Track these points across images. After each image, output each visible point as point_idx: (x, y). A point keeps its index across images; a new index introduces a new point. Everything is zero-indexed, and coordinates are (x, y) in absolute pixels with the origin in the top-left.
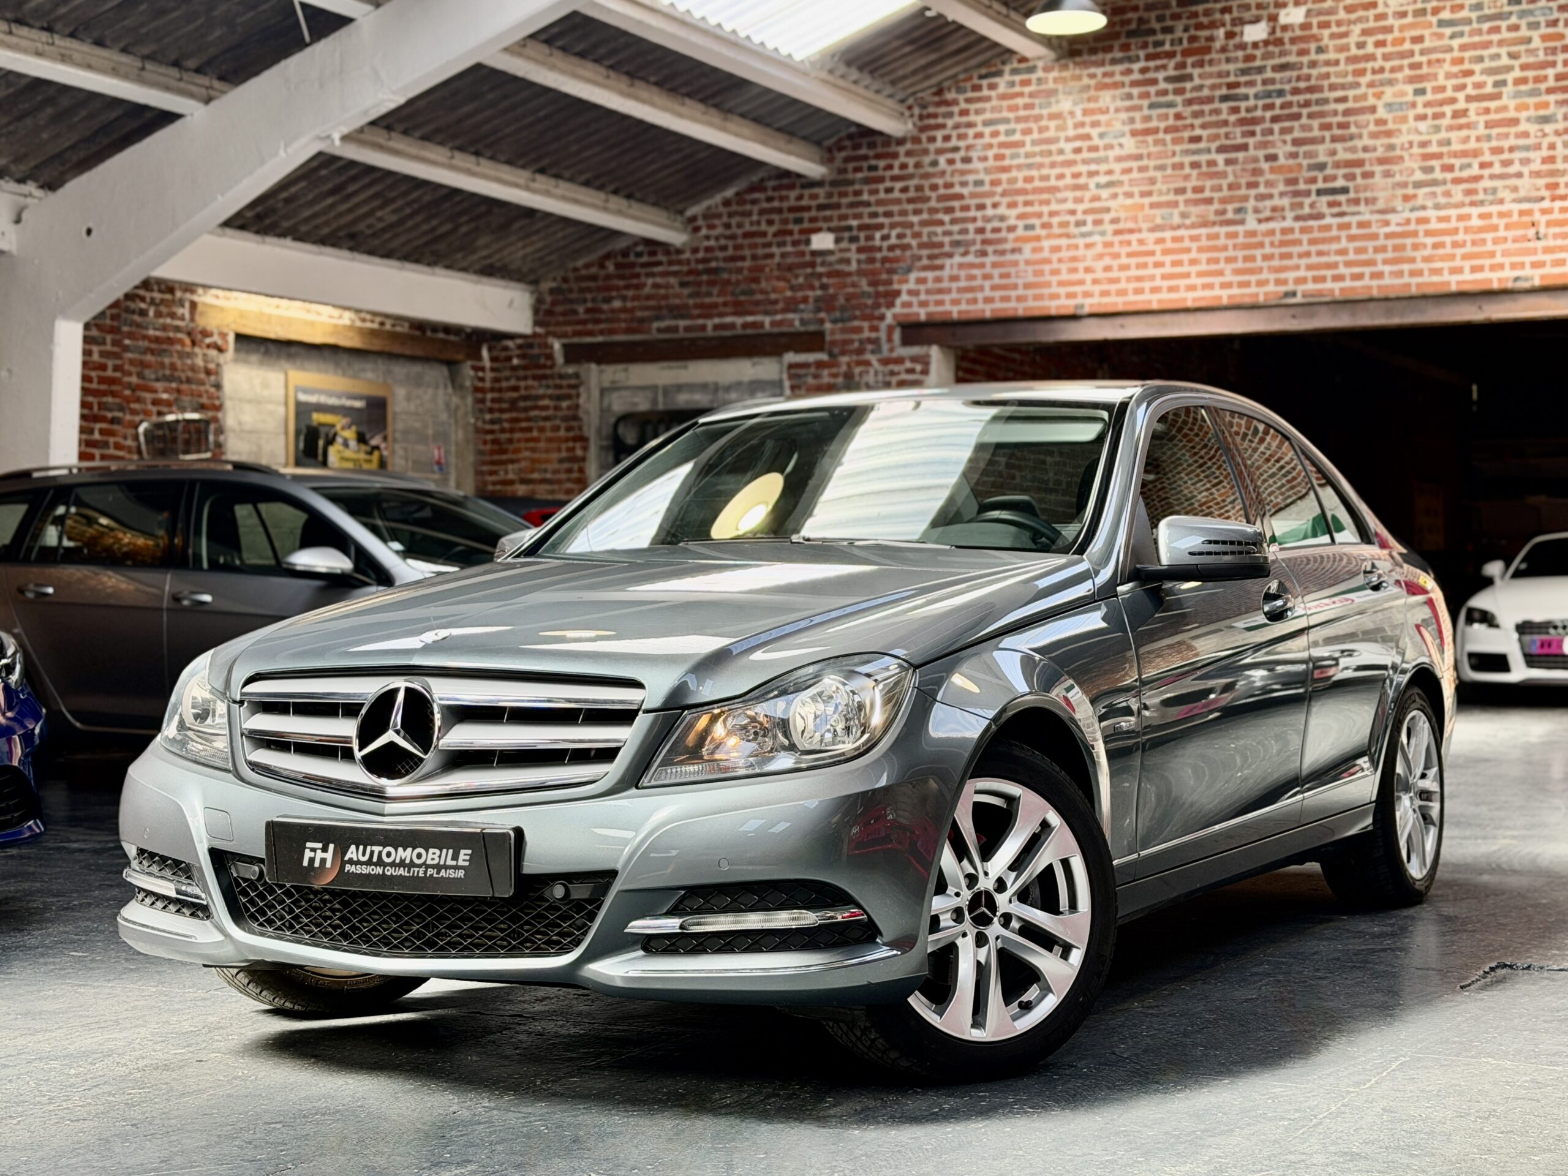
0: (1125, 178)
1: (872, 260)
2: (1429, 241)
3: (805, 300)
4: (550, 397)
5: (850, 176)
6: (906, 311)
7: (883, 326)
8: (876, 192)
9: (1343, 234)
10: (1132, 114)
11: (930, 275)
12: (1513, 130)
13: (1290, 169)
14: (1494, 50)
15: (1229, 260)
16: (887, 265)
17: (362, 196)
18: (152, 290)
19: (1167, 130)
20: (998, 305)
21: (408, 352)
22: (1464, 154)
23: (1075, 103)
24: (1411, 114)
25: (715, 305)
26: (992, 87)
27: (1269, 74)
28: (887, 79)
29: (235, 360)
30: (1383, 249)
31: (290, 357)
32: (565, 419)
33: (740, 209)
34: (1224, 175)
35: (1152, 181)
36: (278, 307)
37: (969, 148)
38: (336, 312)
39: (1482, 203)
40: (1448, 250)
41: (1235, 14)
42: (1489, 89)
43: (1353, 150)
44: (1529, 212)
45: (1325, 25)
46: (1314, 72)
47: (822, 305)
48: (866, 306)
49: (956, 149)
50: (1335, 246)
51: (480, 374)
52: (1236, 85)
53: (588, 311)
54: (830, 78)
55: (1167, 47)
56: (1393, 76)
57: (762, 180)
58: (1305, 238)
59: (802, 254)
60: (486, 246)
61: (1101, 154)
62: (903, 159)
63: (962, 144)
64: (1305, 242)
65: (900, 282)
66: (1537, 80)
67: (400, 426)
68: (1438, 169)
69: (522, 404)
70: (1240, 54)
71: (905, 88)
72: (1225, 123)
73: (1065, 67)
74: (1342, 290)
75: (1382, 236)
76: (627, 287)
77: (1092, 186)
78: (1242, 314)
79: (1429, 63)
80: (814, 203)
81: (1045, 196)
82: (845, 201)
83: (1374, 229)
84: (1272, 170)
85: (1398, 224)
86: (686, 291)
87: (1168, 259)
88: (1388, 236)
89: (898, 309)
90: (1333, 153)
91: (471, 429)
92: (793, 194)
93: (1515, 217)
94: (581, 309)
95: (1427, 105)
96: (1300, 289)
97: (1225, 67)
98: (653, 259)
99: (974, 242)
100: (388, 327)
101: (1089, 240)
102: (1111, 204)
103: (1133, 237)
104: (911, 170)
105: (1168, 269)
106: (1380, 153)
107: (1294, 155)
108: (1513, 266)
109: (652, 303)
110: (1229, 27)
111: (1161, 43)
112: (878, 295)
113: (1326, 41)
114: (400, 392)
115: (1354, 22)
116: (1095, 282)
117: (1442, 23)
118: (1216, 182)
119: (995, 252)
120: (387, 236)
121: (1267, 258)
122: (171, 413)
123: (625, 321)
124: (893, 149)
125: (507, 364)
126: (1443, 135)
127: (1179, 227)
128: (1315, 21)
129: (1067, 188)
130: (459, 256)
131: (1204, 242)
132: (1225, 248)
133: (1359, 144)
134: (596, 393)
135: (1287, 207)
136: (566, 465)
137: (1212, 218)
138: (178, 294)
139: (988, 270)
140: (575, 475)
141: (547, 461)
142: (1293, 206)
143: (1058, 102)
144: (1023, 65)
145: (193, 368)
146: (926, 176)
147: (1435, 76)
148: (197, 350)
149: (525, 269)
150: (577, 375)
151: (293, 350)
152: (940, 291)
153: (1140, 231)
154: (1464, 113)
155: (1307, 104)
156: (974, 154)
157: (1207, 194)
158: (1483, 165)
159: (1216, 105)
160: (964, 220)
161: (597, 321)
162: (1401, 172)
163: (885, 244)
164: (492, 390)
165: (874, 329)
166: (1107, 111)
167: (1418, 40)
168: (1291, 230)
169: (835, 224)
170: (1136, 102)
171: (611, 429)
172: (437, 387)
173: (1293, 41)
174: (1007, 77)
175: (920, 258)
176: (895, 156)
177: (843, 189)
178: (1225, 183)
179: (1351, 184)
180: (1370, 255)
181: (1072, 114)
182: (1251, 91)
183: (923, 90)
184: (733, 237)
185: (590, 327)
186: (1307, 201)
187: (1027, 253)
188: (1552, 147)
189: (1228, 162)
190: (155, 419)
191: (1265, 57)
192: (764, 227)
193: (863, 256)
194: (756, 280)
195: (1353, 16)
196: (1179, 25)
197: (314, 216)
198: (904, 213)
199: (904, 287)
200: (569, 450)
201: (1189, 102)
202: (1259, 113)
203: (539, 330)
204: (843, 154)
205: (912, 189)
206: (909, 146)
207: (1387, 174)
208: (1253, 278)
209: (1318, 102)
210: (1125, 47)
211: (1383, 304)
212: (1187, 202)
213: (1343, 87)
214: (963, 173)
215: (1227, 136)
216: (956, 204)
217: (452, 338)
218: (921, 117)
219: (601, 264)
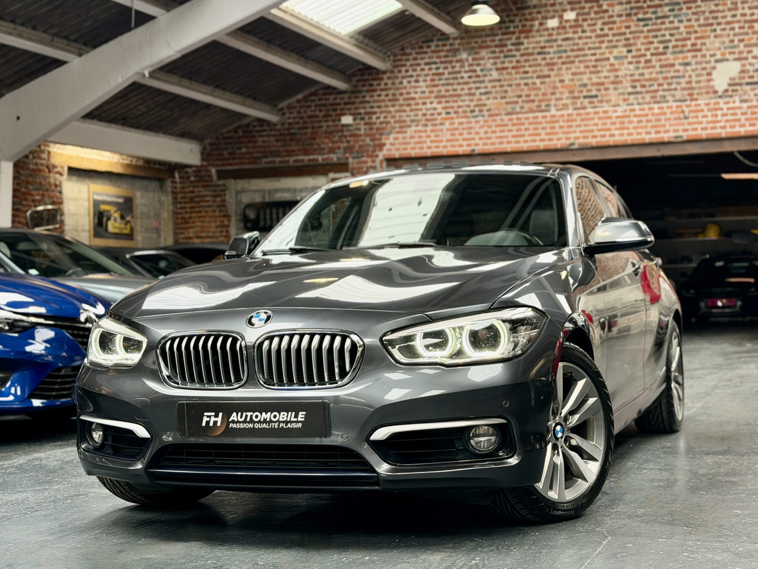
0: (493, 90)
1: (371, 129)
2: (636, 119)
3: (339, 148)
4: (211, 196)
5: (360, 88)
6: (389, 153)
7: (378, 160)
8: (372, 96)
9: (596, 116)
10: (495, 60)
11: (400, 136)
12: (672, 69)
13: (570, 86)
14: (663, 32)
15: (543, 128)
16: (379, 131)
19: (513, 68)
20: (434, 150)
21: (143, 175)
22: (650, 80)
23: (469, 55)
24: (626, 61)
25: (294, 151)
26: (429, 47)
27: (560, 42)
28: (380, 43)
29: (67, 180)
30: (614, 123)
31: (90, 178)
32: (218, 206)
33: (305, 104)
34: (539, 89)
35: (506, 92)
36: (87, 153)
37: (418, 76)
38: (113, 156)
39: (659, 102)
40: (644, 124)
41: (543, 14)
42: (661, 50)
43: (600, 78)
44: (681, 106)
45: (585, 20)
46: (581, 42)
47: (347, 150)
48: (369, 151)
49: (411, 76)
50: (592, 122)
51: (175, 185)
52: (544, 47)
53: (229, 154)
54: (355, 42)
55: (512, 29)
56: (617, 44)
57: (316, 90)
58: (578, 118)
59: (337, 126)
60: (184, 123)
61: (481, 79)
62: (386, 81)
63: (414, 74)
64: (579, 120)
65: (386, 139)
66: (683, 46)
67: (138, 211)
68: (639, 87)
69: (196, 199)
70: (546, 33)
71: (388, 47)
72: (540, 65)
73: (463, 38)
74: (596, 142)
75: (614, 117)
76: (249, 142)
77: (477, 94)
78: (550, 154)
79: (634, 38)
80: (342, 102)
81: (455, 99)
82: (358, 100)
83: (610, 114)
84: (563, 87)
85: (622, 112)
86: (279, 144)
87: (514, 128)
88: (617, 117)
89: (385, 152)
90: (590, 79)
91: (171, 212)
92: (332, 97)
93: (674, 109)
94: (225, 153)
95: (633, 57)
96: (577, 142)
97: (539, 39)
98: (262, 128)
99: (421, 120)
100: (134, 162)
101: (477, 119)
102: (488, 102)
103: (498, 118)
105: (514, 133)
106: (612, 79)
108: (674, 131)
109: (261, 150)
110: (540, 20)
111: (509, 27)
112: (375, 146)
113: (586, 27)
114: (138, 194)
115: (599, 19)
116: (480, 139)
117: (639, 20)
118: (536, 92)
119: (432, 125)
120: (140, 118)
121: (561, 127)
122: (40, 206)
123: (248, 158)
124: (381, 76)
125: (188, 180)
126: (641, 71)
127: (519, 113)
128: (580, 18)
129: (466, 95)
130: (171, 127)
131: (531, 120)
132: (541, 123)
133: (602, 75)
134: (234, 194)
135: (570, 104)
136: (219, 229)
137: (535, 109)
139: (428, 133)
140: (224, 234)
141: (210, 227)
142: (573, 104)
143: (460, 54)
144: (443, 37)
145: (49, 184)
147: (636, 44)
148: (51, 175)
149: (198, 134)
150: (224, 185)
151: (92, 174)
152: (405, 143)
153: (500, 115)
154: (649, 61)
155: (578, 56)
156: (421, 79)
157: (532, 98)
158: (659, 85)
159: (535, 56)
160: (416, 110)
161: (234, 159)
162: (622, 88)
163: (378, 121)
164: (181, 193)
165: (373, 161)
166: (483, 59)
167: (628, 27)
168: (572, 115)
169: (353, 111)
170: (497, 55)
171: (242, 211)
172: (155, 192)
173: (571, 27)
174: (436, 43)
175: (395, 128)
176: (382, 79)
177: (357, 95)
178: (540, 93)
179: (599, 94)
180: (608, 126)
181: (467, 60)
182: (551, 50)
183: (394, 48)
184: (302, 118)
185: (230, 161)
186: (579, 101)
187: (447, 125)
188: (690, 76)
189: (542, 83)
190: (34, 209)
191: (558, 34)
192: (317, 113)
193: (367, 127)
194: (314, 139)
195: (598, 16)
196: (517, 19)
198: (387, 106)
199: (388, 142)
200: (221, 221)
201: (522, 55)
202: (555, 60)
203: (204, 163)
204: (356, 78)
205: (390, 95)
206: (388, 74)
207: (615, 89)
208: (555, 137)
209: (583, 55)
210: (492, 29)
211: (615, 148)
212: (523, 102)
213: (594, 48)
214: (415, 87)
215: (541, 71)
216: (412, 102)
217: (162, 167)
218: (394, 61)
219: (236, 131)
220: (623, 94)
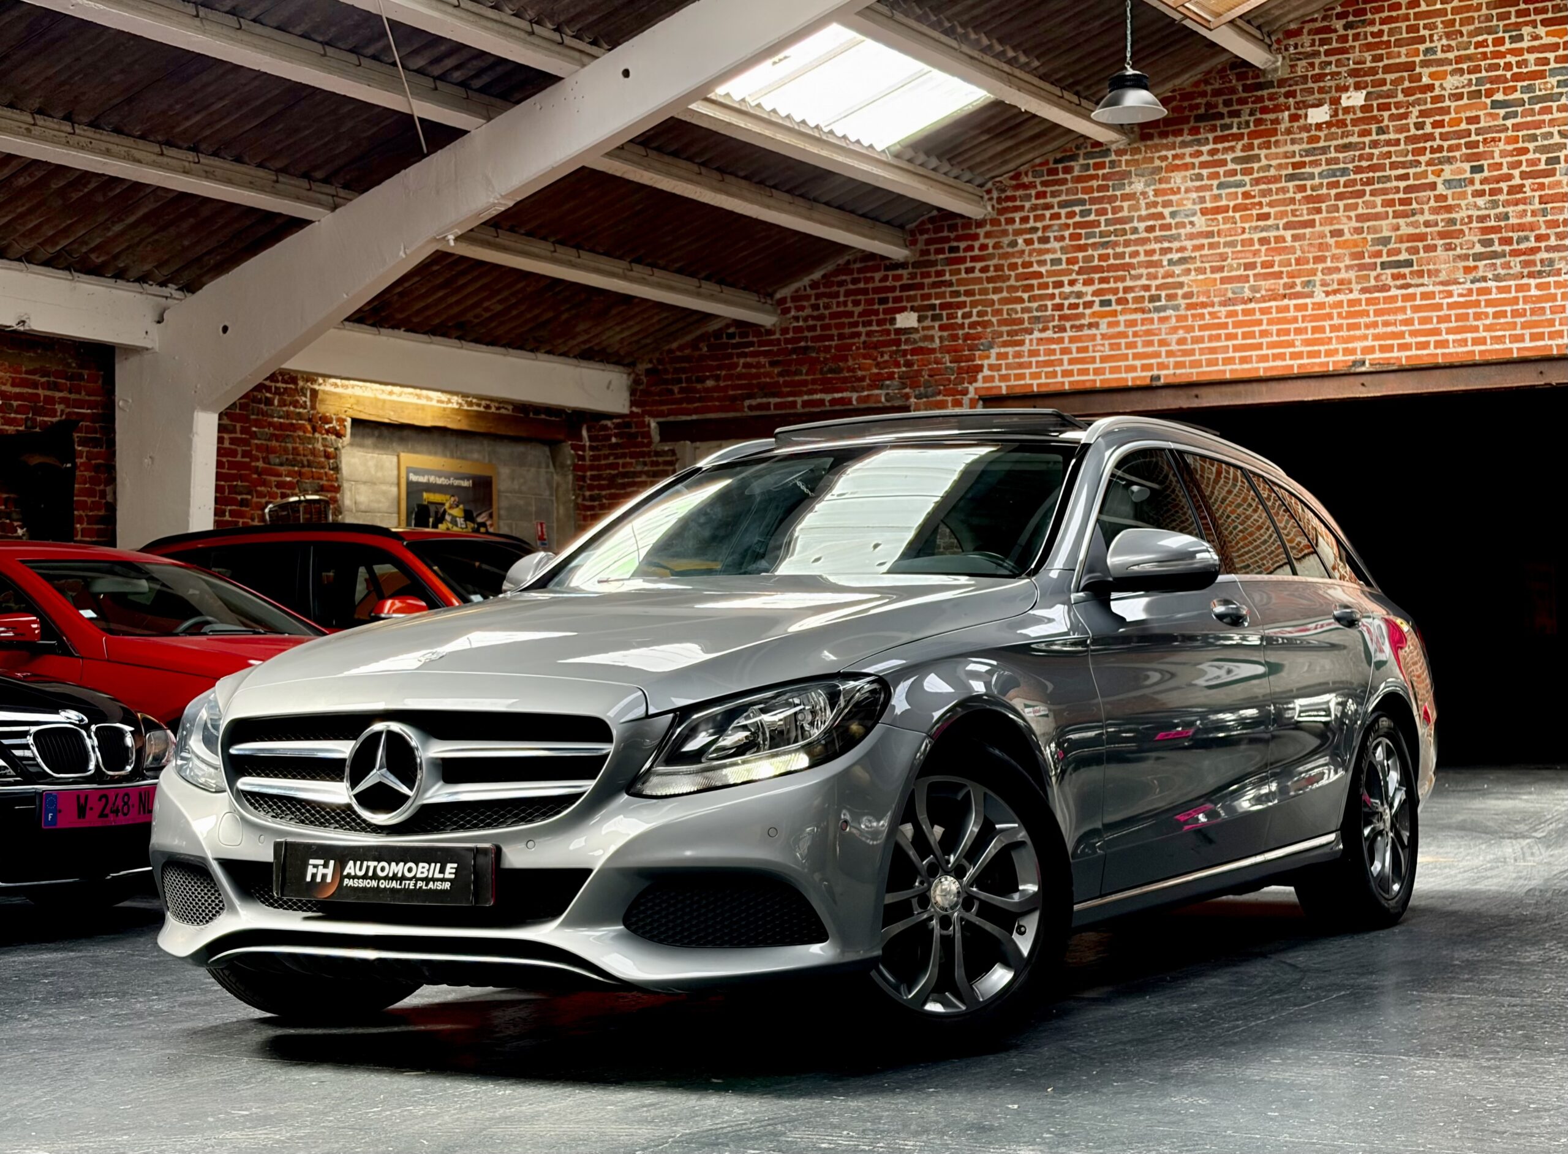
0: (1197, 254)
1: (955, 337)
2: (1490, 310)
3: (891, 376)
4: (647, 474)
5: (932, 257)
6: (988, 385)
7: (966, 401)
8: (958, 272)
9: (1408, 304)
10: (1201, 194)
11: (1010, 350)
13: (1355, 244)
14: (1545, 129)
15: (1298, 331)
16: (969, 342)
17: (470, 289)
18: (277, 381)
19: (1236, 209)
20: (1076, 378)
21: (511, 433)
22: (1521, 227)
23: (1147, 185)
24: (1469, 190)
25: (804, 383)
26: (1068, 170)
27: (1333, 155)
28: (965, 166)
29: (351, 444)
30: (1447, 319)
31: (402, 440)
33: (828, 290)
34: (1292, 250)
35: (1223, 257)
36: (391, 393)
37: (1045, 228)
38: (444, 397)
39: (1540, 274)
40: (1509, 319)
41: (1299, 98)
42: (1542, 166)
43: (1415, 225)
45: (1385, 107)
46: (1376, 152)
47: (908, 382)
48: (949, 380)
49: (1034, 230)
50: (1400, 317)
51: (580, 453)
52: (1302, 165)
53: (682, 390)
54: (911, 167)
55: (1235, 130)
56: (1450, 154)
57: (848, 262)
58: (1371, 308)
59: (888, 332)
60: (586, 331)
61: (1174, 231)
62: (982, 240)
63: (1039, 225)
64: (1371, 313)
65: (981, 358)
67: (504, 503)
68: (1496, 243)
69: (620, 481)
70: (1305, 135)
71: (982, 174)
72: (1292, 201)
73: (1137, 151)
74: (1407, 357)
75: (1445, 307)
76: (720, 367)
77: (1165, 263)
78: (1313, 383)
79: (1485, 140)
80: (898, 284)
81: (1120, 273)
82: (927, 281)
83: (1437, 300)
84: (1338, 245)
85: (1460, 295)
86: (776, 370)
87: (1240, 331)
88: (1451, 306)
89: (979, 384)
90: (1397, 228)
91: (572, 505)
92: (878, 276)
94: (676, 389)
95: (1484, 181)
96: (1368, 357)
97: (1290, 148)
98: (745, 340)
99: (1052, 318)
100: (493, 410)
101: (1162, 314)
102: (1184, 279)
103: (1205, 311)
104: (991, 250)
105: (1239, 342)
106: (1441, 227)
107: (1359, 231)
109: (744, 382)
110: (1293, 111)
111: (1230, 127)
112: (960, 370)
113: (1386, 122)
114: (505, 471)
115: (1413, 104)
116: (1169, 354)
117: (1496, 104)
118: (1282, 257)
119: (1072, 327)
120: (493, 325)
121: (1334, 328)
122: (293, 495)
123: (718, 399)
124: (973, 231)
125: (607, 443)
126: (1501, 209)
127: (1250, 300)
128: (1375, 104)
129: (1141, 265)
130: (560, 341)
131: (1274, 315)
132: (1295, 320)
133: (1421, 219)
135: (1354, 281)
137: (1282, 291)
138: (301, 383)
139: (1066, 344)
142: (1359, 279)
143: (1131, 183)
144: (1095, 150)
145: (313, 452)
146: (1006, 256)
147: (1491, 155)
148: (317, 435)
149: (622, 352)
150: (673, 452)
151: (405, 433)
152: (1021, 366)
153: (1212, 305)
154: (1520, 189)
156: (1051, 235)
157: (1276, 269)
158: (1538, 238)
159: (1283, 184)
160: (1042, 297)
161: (691, 401)
162: (1462, 245)
163: (967, 321)
164: (592, 468)
165: (958, 403)
166: (1178, 191)
168: (1359, 301)
169: (918, 303)
170: (1205, 182)
172: (539, 467)
173: (1355, 122)
174: (1082, 161)
175: (1001, 335)
176: (975, 237)
177: (925, 270)
178: (1293, 257)
180: (1434, 325)
181: (1144, 194)
182: (1316, 171)
183: (1001, 175)
184: (821, 318)
185: (684, 405)
186: (1373, 274)
187: (1103, 328)
189: (1295, 238)
190: (279, 501)
191: (1329, 137)
192: (850, 307)
193: (945, 334)
194: (844, 359)
195: (1411, 99)
196: (1246, 109)
197: (427, 307)
198: (984, 292)
199: (986, 362)
201: (1257, 182)
202: (1324, 191)
203: (635, 409)
204: (926, 236)
205: (992, 269)
206: (988, 228)
207: (1449, 248)
208: (1322, 348)
209: (1380, 180)
210: (1195, 131)
211: (1448, 371)
212: (1255, 275)
213: (1403, 165)
214: (1041, 252)
215: (1294, 213)
216: (1035, 282)
217: (553, 419)
218: (999, 201)
219: (694, 345)
220: (1466, 257)
